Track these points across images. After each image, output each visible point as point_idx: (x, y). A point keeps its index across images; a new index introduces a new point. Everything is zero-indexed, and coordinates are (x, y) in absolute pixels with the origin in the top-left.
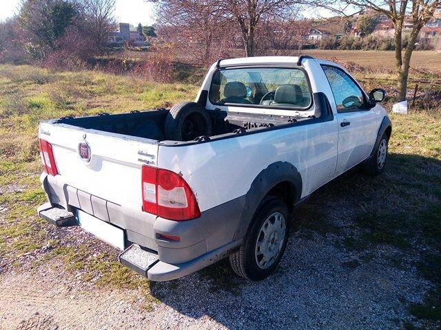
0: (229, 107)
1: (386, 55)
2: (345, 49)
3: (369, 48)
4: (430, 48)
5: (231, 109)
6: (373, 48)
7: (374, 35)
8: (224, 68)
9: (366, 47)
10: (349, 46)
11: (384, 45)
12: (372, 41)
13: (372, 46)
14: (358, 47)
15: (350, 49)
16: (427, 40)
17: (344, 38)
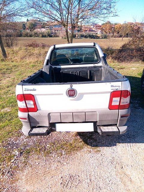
0: (61, 66)
1: (42, 39)
2: (25, 37)
3: (35, 36)
4: (58, 36)
5: (62, 67)
6: (37, 37)
7: (36, 30)
8: (58, 49)
9: (34, 36)
10: (27, 35)
11: (41, 35)
12: (36, 34)
13: (36, 36)
14: (31, 36)
15: (27, 37)
16: (56, 33)
17: (24, 32)
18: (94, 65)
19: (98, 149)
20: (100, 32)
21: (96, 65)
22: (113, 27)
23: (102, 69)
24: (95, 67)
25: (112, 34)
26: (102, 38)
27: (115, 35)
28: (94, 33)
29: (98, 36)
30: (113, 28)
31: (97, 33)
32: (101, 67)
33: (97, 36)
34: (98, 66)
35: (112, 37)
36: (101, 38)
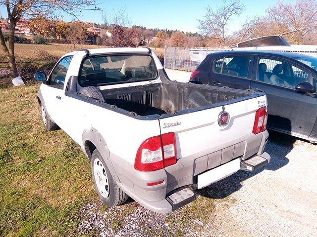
18: (150, 83)
19: (231, 198)
20: (28, 32)
21: (153, 82)
22: (53, 25)
23: (161, 88)
24: (152, 85)
25: (52, 38)
26: (36, 43)
27: (58, 38)
28: (18, 34)
29: (28, 38)
30: (52, 27)
31: (23, 34)
32: (159, 84)
33: (26, 39)
34: (155, 83)
35: (53, 41)
36: (34, 43)
